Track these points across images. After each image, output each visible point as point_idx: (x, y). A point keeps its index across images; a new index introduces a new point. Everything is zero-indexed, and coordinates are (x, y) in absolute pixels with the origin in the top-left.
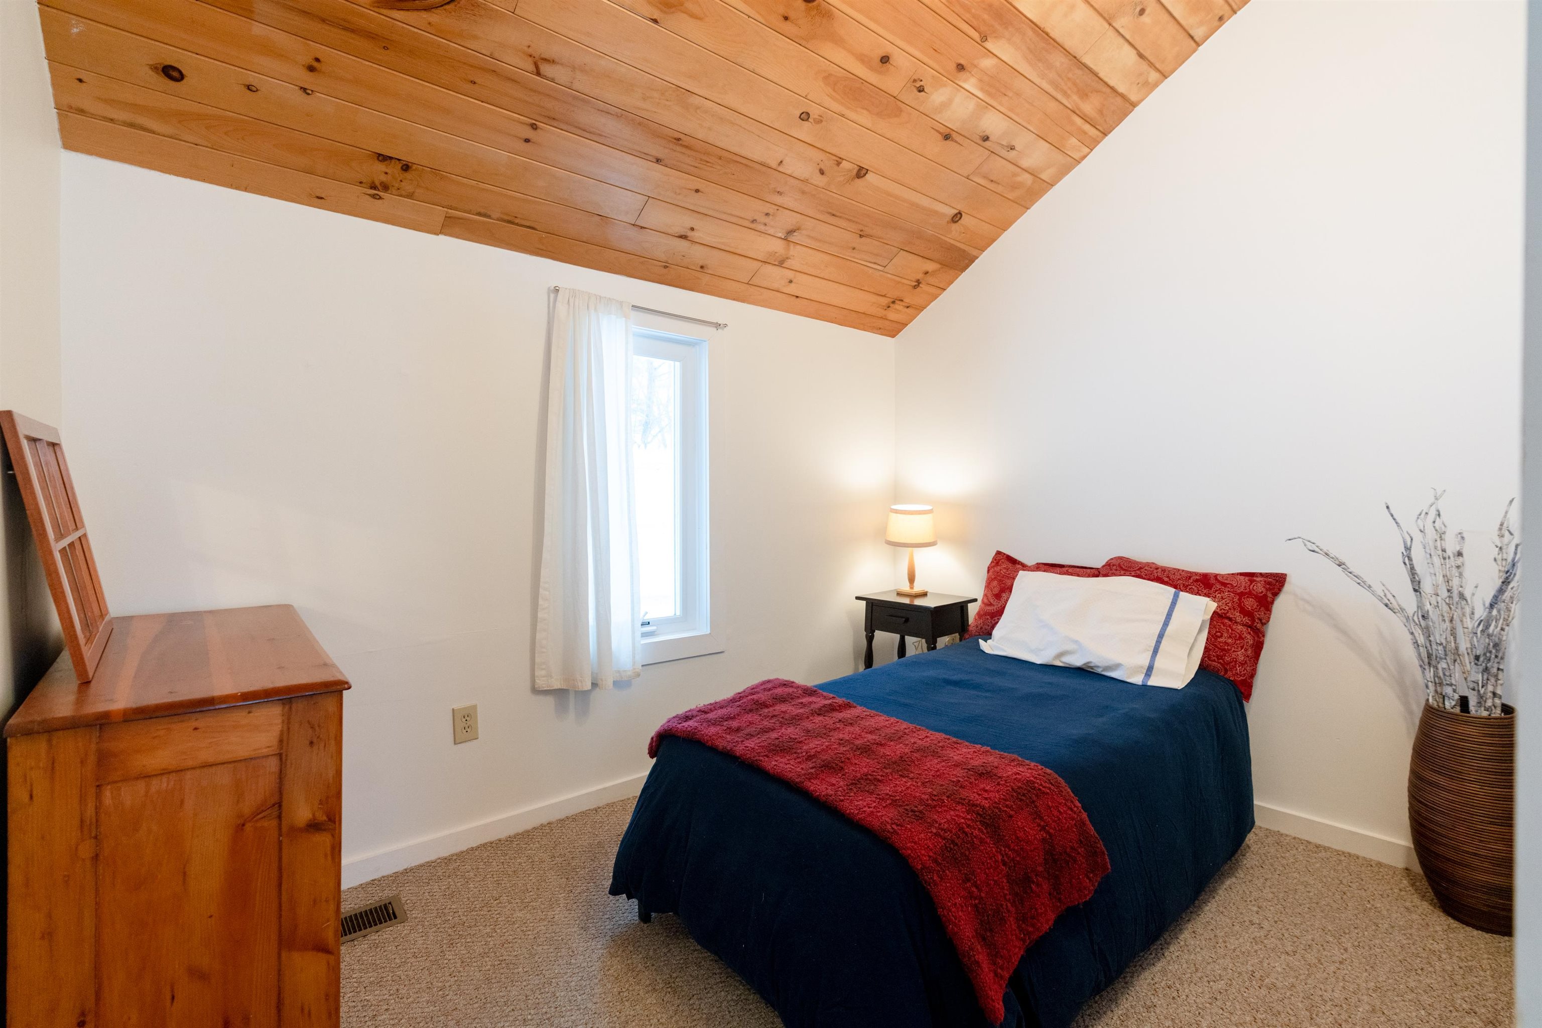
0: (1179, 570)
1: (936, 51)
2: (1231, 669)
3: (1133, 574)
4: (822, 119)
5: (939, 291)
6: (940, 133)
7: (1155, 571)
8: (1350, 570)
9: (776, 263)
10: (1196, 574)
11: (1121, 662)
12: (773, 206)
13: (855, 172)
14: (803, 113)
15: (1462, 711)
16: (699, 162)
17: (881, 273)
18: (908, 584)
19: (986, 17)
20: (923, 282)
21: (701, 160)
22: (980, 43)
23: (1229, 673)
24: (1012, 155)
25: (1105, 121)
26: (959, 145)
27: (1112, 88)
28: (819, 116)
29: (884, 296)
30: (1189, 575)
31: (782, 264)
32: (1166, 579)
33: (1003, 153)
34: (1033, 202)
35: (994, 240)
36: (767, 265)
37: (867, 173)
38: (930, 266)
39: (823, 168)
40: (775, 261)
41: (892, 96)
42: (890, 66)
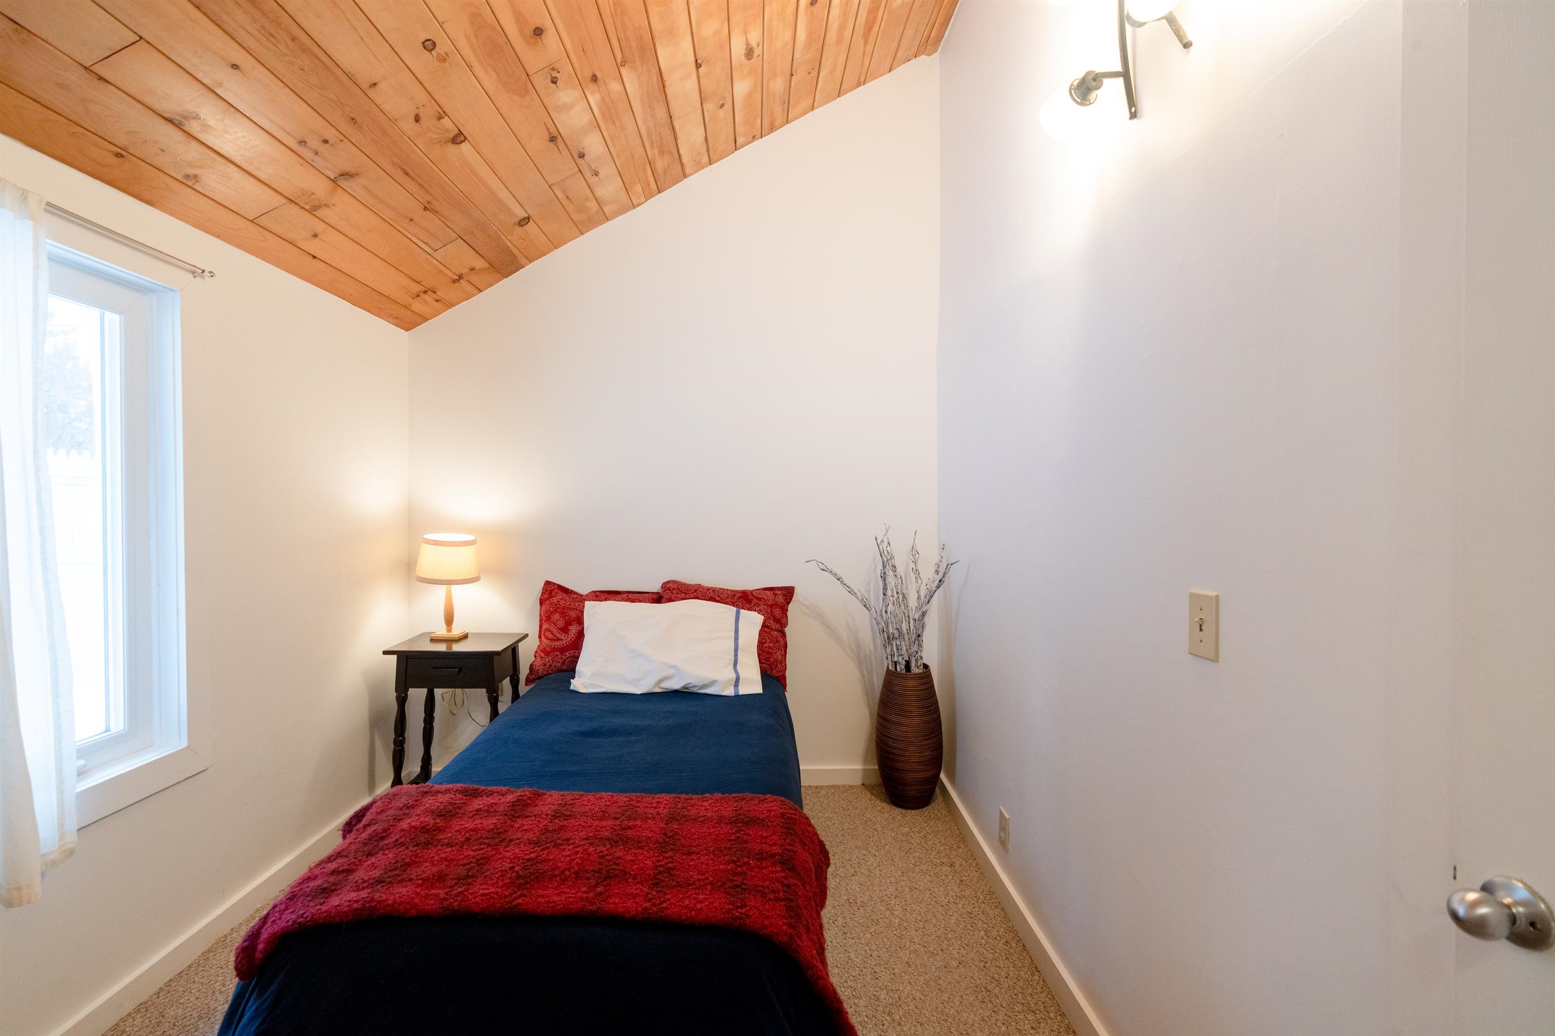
0: (724, 589)
1: (583, 50)
2: (775, 668)
3: (692, 596)
4: (447, 58)
5: (476, 291)
6: (549, 132)
7: (708, 592)
8: (844, 583)
9: (307, 207)
10: (738, 592)
11: (716, 679)
12: (338, 135)
13: (452, 135)
14: (429, 40)
15: (906, 672)
16: (259, 29)
17: (428, 256)
18: (445, 626)
19: (634, 44)
20: (465, 279)
21: (263, 27)
22: (619, 64)
23: (774, 671)
24: (593, 180)
25: (665, 180)
26: (558, 152)
27: (680, 155)
28: (446, 54)
29: (419, 283)
30: (734, 593)
31: (315, 211)
32: (718, 599)
33: (588, 175)
34: (589, 229)
35: (544, 254)
36: (293, 205)
37: (464, 141)
38: (479, 263)
39: (421, 115)
40: (306, 204)
41: (526, 72)
42: (539, 41)
